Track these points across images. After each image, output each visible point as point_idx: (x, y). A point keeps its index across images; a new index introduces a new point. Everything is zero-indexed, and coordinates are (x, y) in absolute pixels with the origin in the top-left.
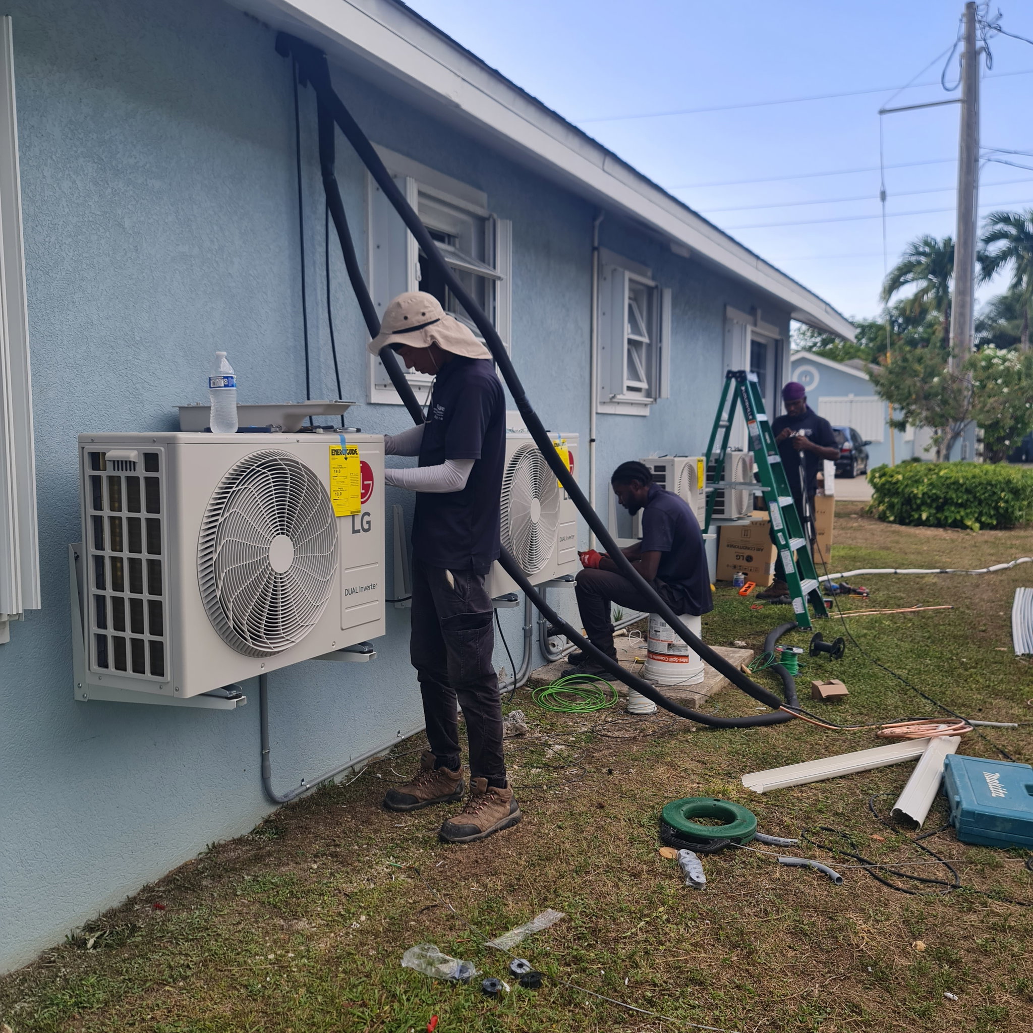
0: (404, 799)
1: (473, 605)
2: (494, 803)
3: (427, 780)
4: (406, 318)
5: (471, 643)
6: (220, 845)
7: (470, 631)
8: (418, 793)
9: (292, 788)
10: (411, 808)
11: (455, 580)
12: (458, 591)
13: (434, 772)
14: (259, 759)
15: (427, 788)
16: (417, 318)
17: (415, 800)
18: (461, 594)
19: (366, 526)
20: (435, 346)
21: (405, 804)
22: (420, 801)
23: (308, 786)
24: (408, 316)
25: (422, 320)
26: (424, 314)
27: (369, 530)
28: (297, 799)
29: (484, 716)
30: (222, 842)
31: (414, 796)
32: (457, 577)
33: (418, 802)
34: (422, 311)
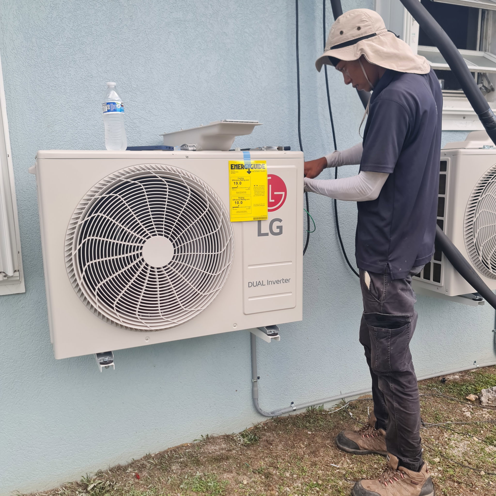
0: (348, 443)
1: (388, 306)
2: (404, 481)
3: (369, 435)
4: (342, 33)
5: (382, 340)
6: (213, 438)
7: (383, 329)
8: (360, 442)
9: (282, 407)
10: (353, 452)
11: (372, 281)
12: (373, 292)
13: (374, 430)
14: (250, 385)
15: (369, 441)
16: (352, 32)
17: (357, 447)
18: (377, 295)
19: (276, 231)
20: (363, 58)
21: (349, 447)
22: (361, 448)
23: (294, 408)
24: (344, 31)
25: (356, 34)
26: (359, 28)
27: (281, 233)
28: (287, 415)
29: (396, 405)
30: (215, 435)
31: (356, 444)
32: (374, 280)
33: (359, 449)
34: (358, 25)
